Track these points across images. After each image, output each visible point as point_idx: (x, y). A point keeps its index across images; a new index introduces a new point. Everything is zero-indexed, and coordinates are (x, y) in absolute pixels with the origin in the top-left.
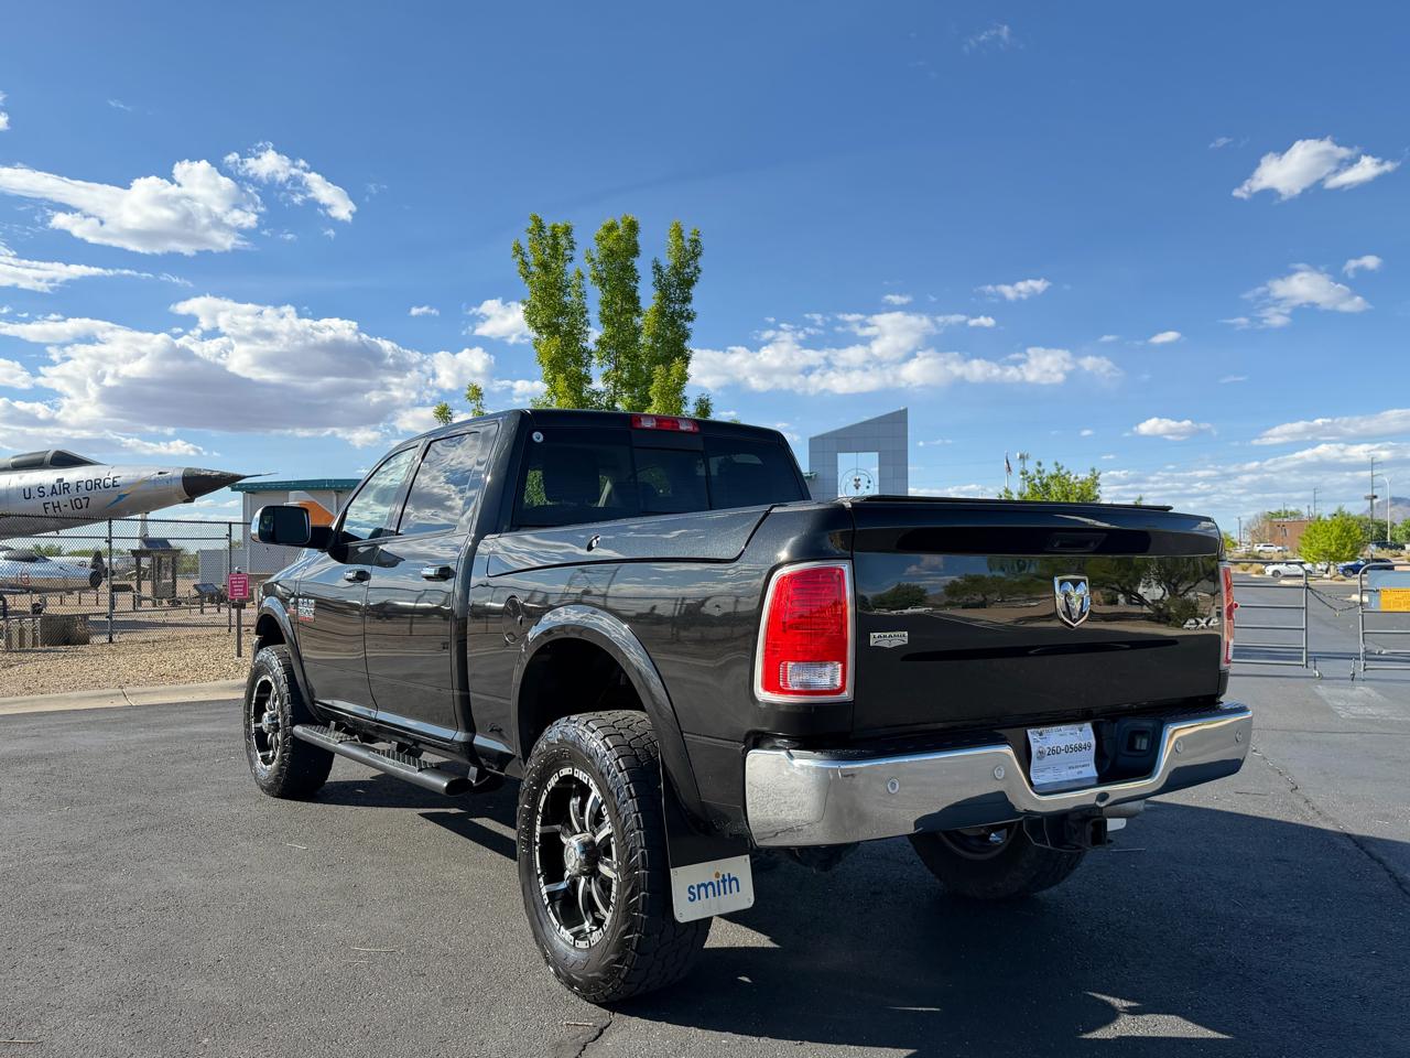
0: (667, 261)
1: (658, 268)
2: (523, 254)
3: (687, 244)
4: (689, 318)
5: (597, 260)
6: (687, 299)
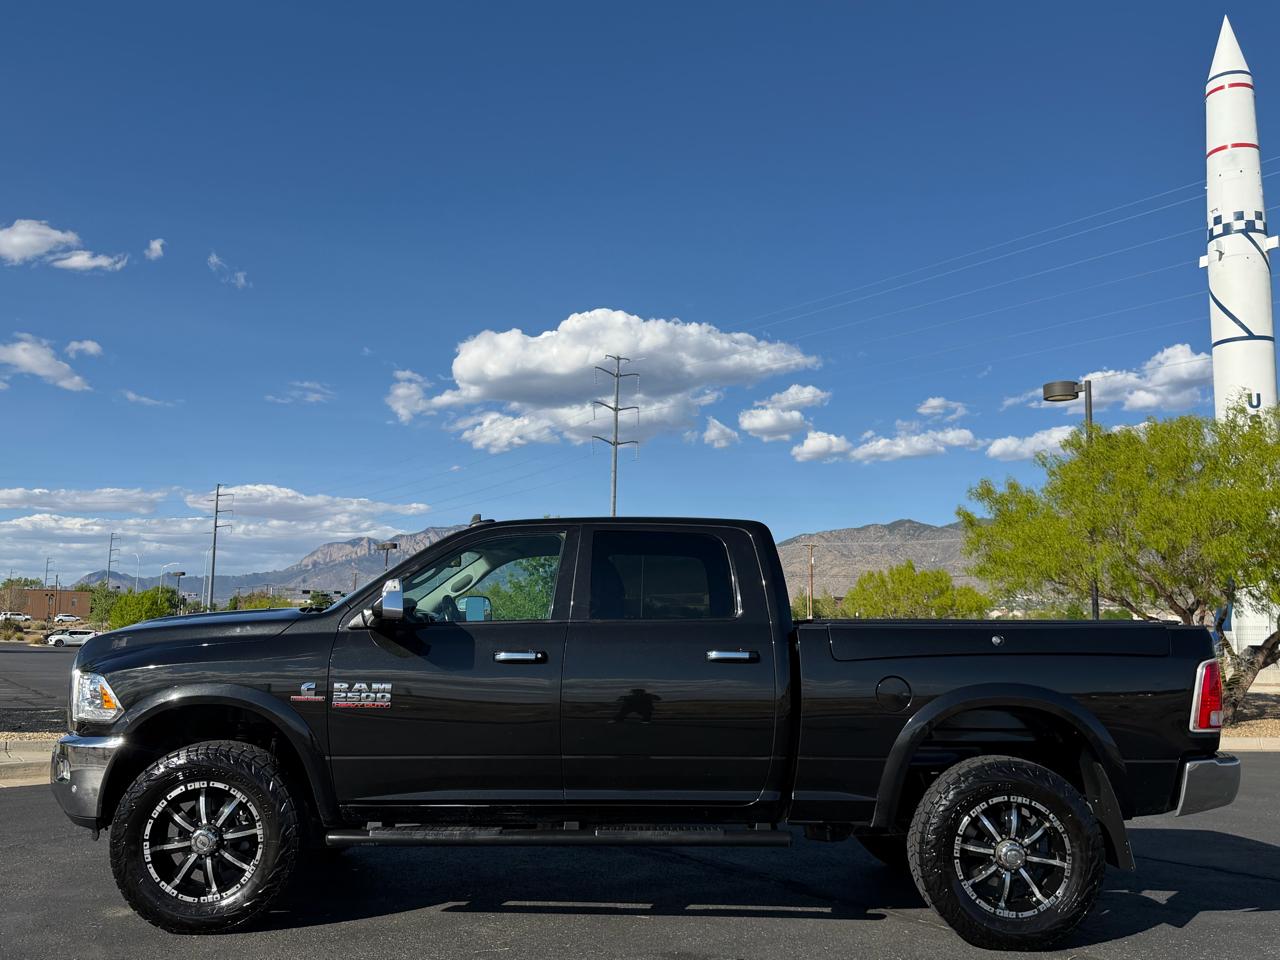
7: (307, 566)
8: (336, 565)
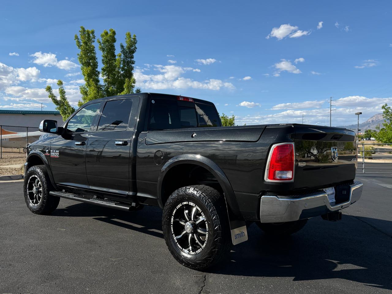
0: (125, 45)
1: (122, 46)
2: (78, 39)
3: (132, 39)
4: (133, 63)
5: (101, 42)
6: (132, 57)
7: (370, 122)
8: (380, 121)
